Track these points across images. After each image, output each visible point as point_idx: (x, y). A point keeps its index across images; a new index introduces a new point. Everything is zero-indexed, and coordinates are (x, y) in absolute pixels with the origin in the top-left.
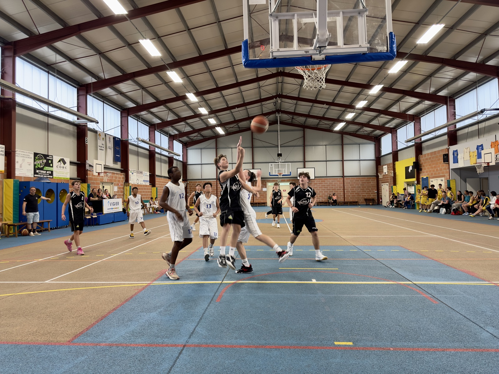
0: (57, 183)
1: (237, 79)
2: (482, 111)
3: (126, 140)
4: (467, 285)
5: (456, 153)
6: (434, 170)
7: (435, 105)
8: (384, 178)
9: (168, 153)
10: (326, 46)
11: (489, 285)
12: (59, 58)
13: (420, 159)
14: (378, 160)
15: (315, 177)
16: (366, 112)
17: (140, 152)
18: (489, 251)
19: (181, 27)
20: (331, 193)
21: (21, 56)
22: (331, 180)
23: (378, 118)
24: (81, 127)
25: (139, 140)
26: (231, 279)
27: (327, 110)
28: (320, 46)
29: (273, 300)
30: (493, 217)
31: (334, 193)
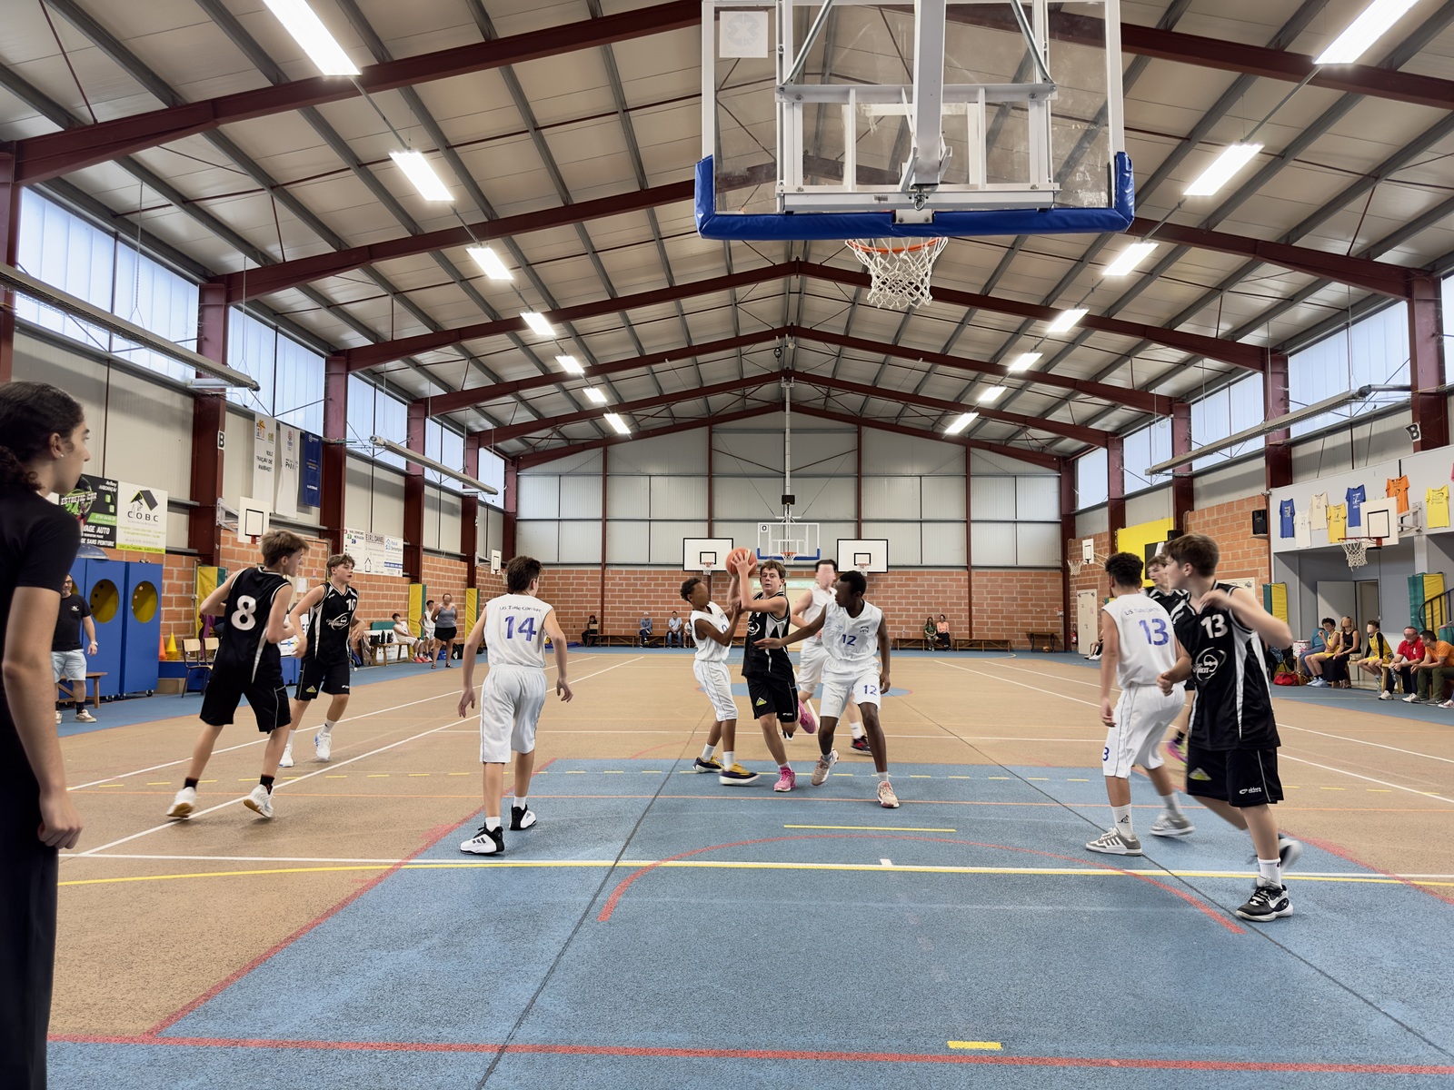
0: (127, 564)
1: (670, 278)
2: (1363, 393)
3: (340, 442)
4: (1326, 883)
5: (1288, 508)
7: (1232, 370)
8: (1083, 574)
9: (462, 483)
10: (937, 184)
11: (1388, 884)
12: (151, 196)
13: (1187, 521)
14: (1069, 523)
15: (888, 567)
16: (1037, 386)
17: (377, 479)
18: (1382, 787)
19: (515, 120)
20: (933, 614)
21: (38, 185)
22: (933, 577)
23: (1071, 402)
24: (208, 398)
25: (378, 444)
26: (642, 857)
27: (926, 375)
28: (918, 183)
29: (766, 916)
30: (1391, 692)
31: (941, 613)
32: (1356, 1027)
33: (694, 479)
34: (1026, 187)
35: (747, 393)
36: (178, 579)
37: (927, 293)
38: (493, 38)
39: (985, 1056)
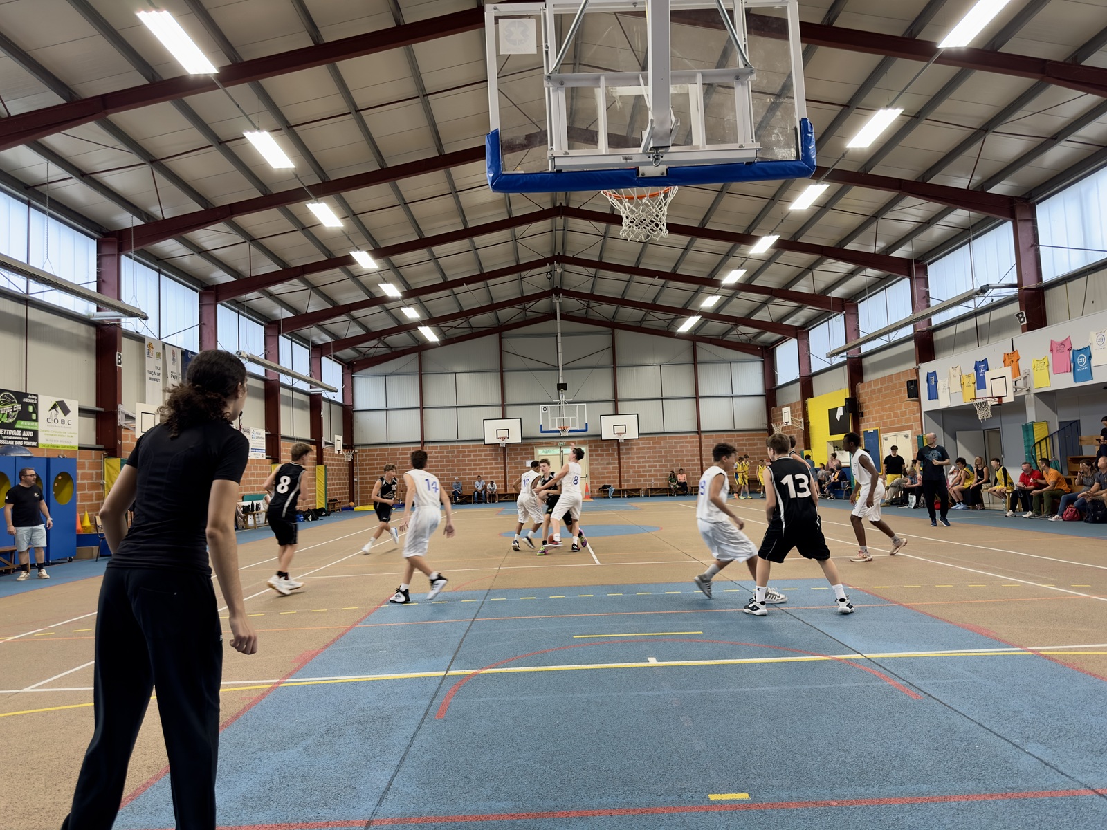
0: (48, 460)
1: (465, 221)
2: (983, 290)
4: (978, 657)
5: (932, 377)
6: (889, 415)
7: (887, 277)
9: (309, 385)
10: (669, 146)
11: (1023, 655)
12: (56, 171)
13: (858, 391)
14: (771, 395)
15: (639, 434)
16: (743, 294)
18: (1013, 582)
19: (340, 104)
22: (673, 441)
23: (769, 305)
24: (106, 327)
26: (466, 667)
27: (661, 289)
28: (655, 146)
29: (564, 707)
30: (1014, 511)
31: (680, 468)
32: (1008, 764)
33: (489, 374)
34: (735, 146)
35: (527, 307)
36: (89, 469)
37: (664, 228)
38: (321, 42)
39: (737, 804)
